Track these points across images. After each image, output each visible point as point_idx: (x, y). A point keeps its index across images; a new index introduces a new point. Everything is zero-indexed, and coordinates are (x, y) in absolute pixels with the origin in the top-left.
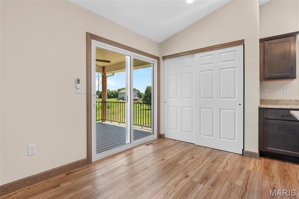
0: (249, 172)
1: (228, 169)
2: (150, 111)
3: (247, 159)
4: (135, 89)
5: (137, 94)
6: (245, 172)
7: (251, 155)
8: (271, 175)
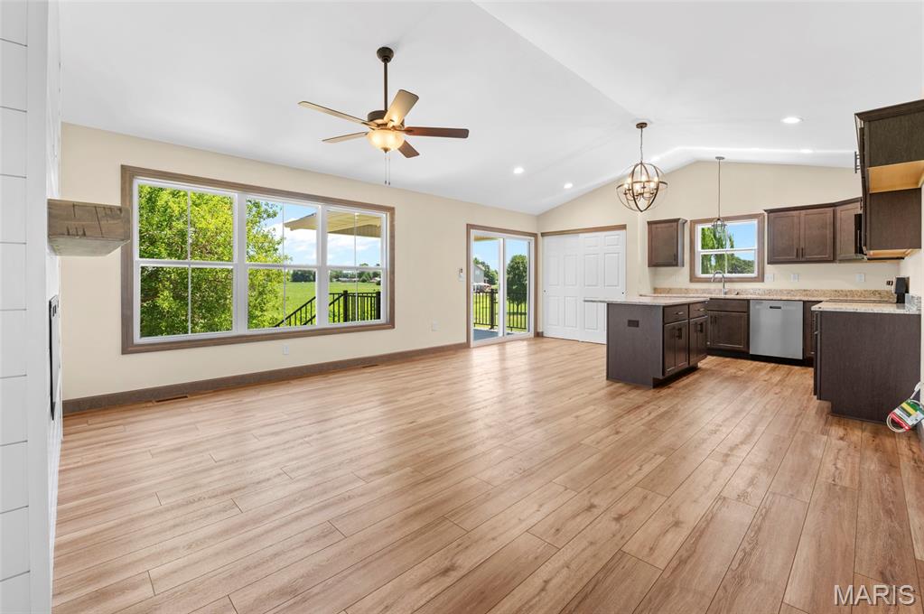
2: (523, 316)
4: (477, 262)
5: (483, 275)
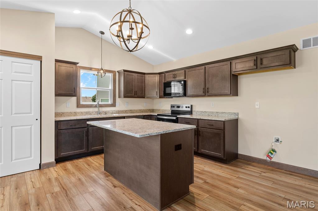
0: (56, 179)
1: (38, 185)
3: (46, 170)
6: (53, 180)
7: (49, 165)
8: (72, 172)
